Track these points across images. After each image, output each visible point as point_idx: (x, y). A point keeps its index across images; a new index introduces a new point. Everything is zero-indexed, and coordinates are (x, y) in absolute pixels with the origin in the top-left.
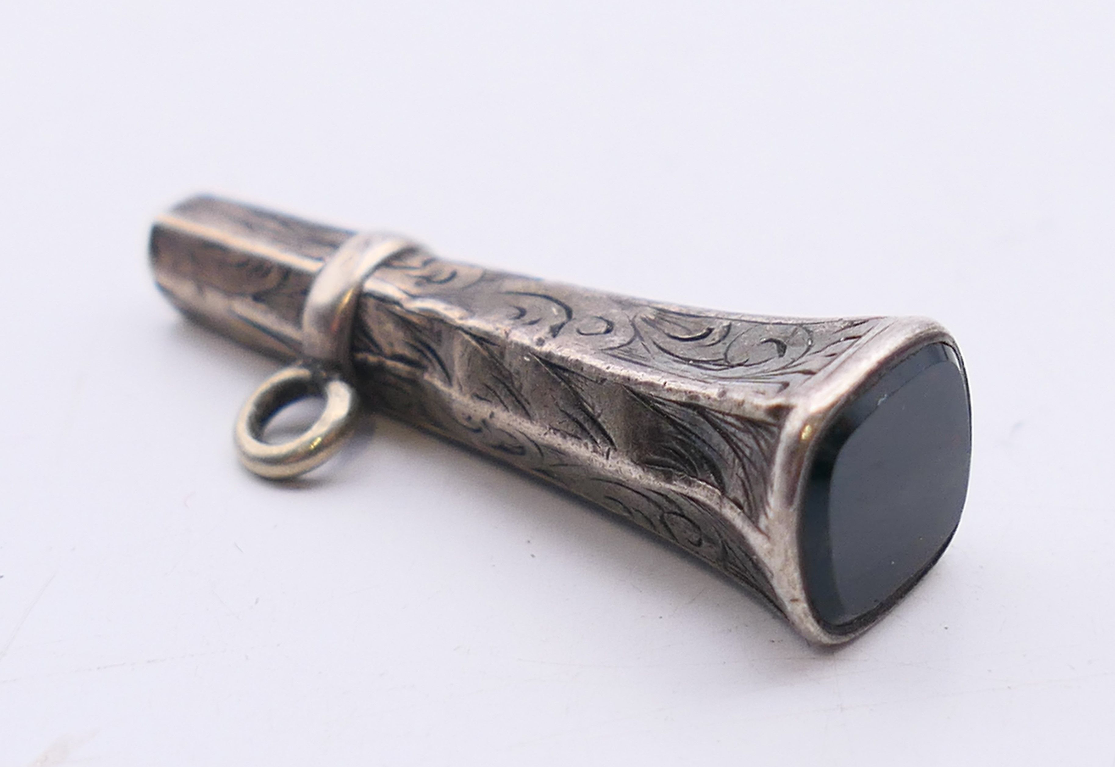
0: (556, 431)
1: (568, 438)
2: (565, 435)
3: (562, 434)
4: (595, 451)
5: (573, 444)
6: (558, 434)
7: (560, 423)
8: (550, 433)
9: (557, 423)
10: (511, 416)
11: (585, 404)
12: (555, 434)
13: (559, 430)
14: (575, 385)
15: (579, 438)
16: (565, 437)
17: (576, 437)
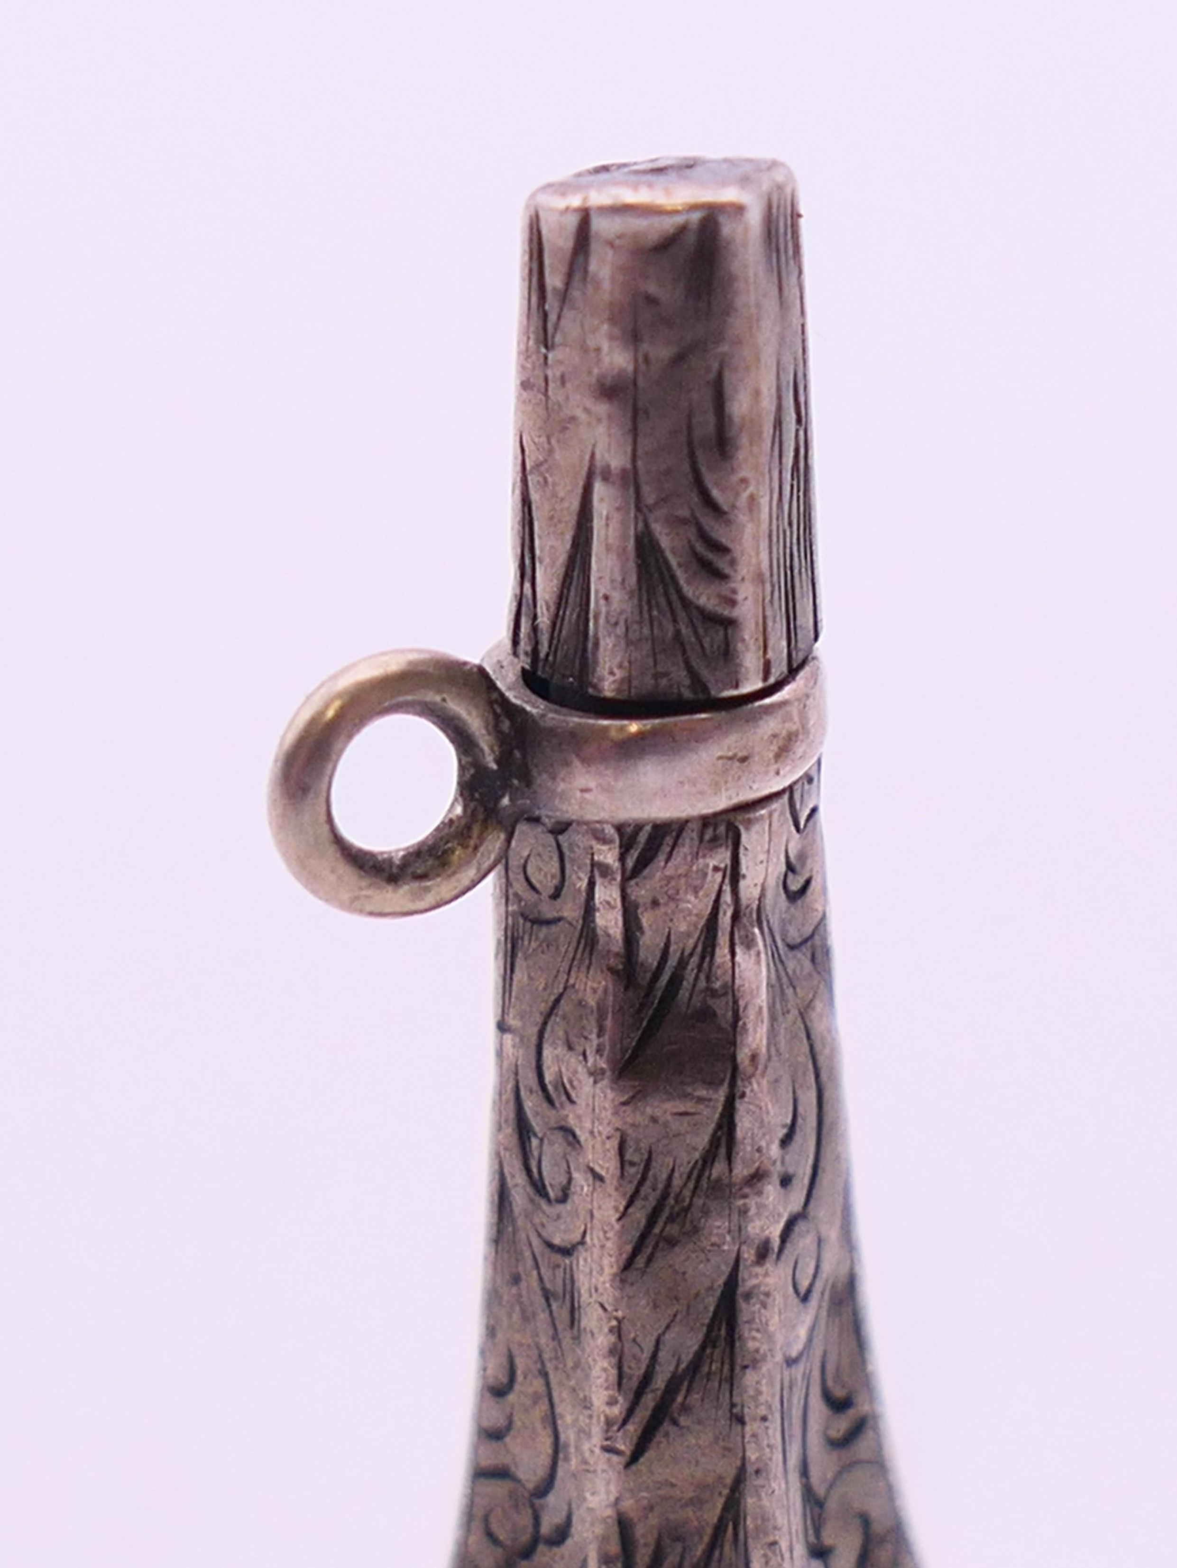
0: (616, 1329)
1: (614, 1361)
2: (617, 1353)
3: (615, 1344)
4: (609, 1423)
5: (605, 1370)
6: (613, 1338)
7: (634, 1340)
8: (610, 1319)
9: (632, 1335)
10: (612, 1227)
11: (686, 1384)
12: (611, 1330)
13: (620, 1337)
14: (712, 1354)
15: (620, 1384)
16: (612, 1352)
17: (620, 1376)
